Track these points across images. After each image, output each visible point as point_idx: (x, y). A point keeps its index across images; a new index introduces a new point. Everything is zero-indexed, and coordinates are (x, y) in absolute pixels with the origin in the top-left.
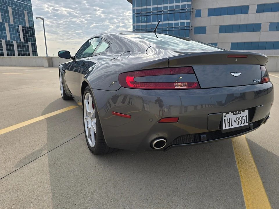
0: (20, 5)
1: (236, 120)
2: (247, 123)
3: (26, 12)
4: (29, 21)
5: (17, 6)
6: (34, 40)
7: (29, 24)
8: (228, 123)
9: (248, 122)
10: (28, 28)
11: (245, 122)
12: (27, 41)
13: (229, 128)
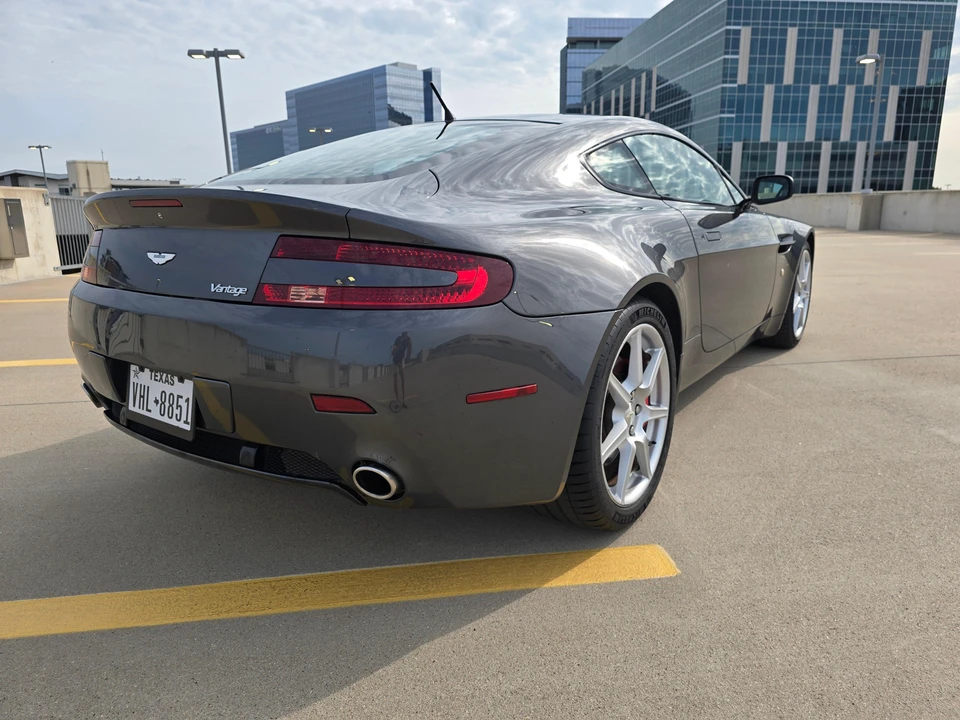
0: (912, 16)
1: (159, 397)
3: (927, 37)
4: (932, 63)
5: (902, 20)
6: (934, 133)
7: (930, 74)
8: (141, 396)
9: (189, 420)
10: (920, 90)
11: (184, 418)
12: (905, 138)
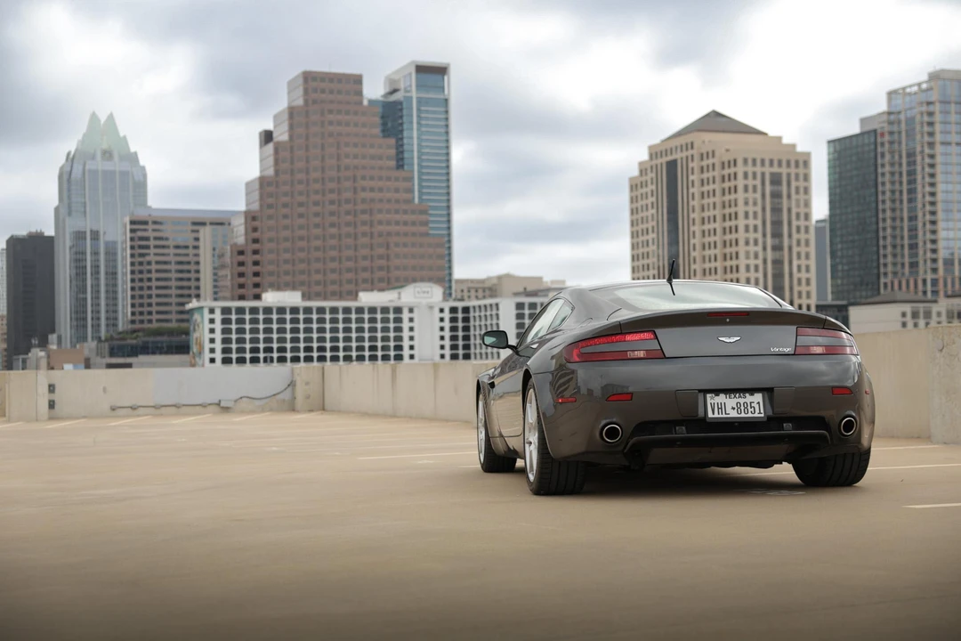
1: (735, 406)
2: (760, 413)
8: (718, 408)
9: (762, 411)
11: (757, 411)
13: (720, 416)
